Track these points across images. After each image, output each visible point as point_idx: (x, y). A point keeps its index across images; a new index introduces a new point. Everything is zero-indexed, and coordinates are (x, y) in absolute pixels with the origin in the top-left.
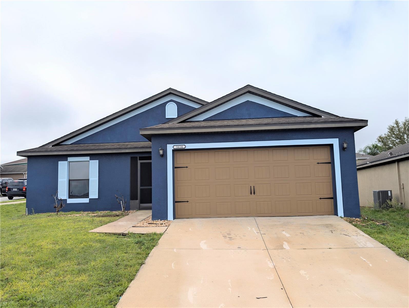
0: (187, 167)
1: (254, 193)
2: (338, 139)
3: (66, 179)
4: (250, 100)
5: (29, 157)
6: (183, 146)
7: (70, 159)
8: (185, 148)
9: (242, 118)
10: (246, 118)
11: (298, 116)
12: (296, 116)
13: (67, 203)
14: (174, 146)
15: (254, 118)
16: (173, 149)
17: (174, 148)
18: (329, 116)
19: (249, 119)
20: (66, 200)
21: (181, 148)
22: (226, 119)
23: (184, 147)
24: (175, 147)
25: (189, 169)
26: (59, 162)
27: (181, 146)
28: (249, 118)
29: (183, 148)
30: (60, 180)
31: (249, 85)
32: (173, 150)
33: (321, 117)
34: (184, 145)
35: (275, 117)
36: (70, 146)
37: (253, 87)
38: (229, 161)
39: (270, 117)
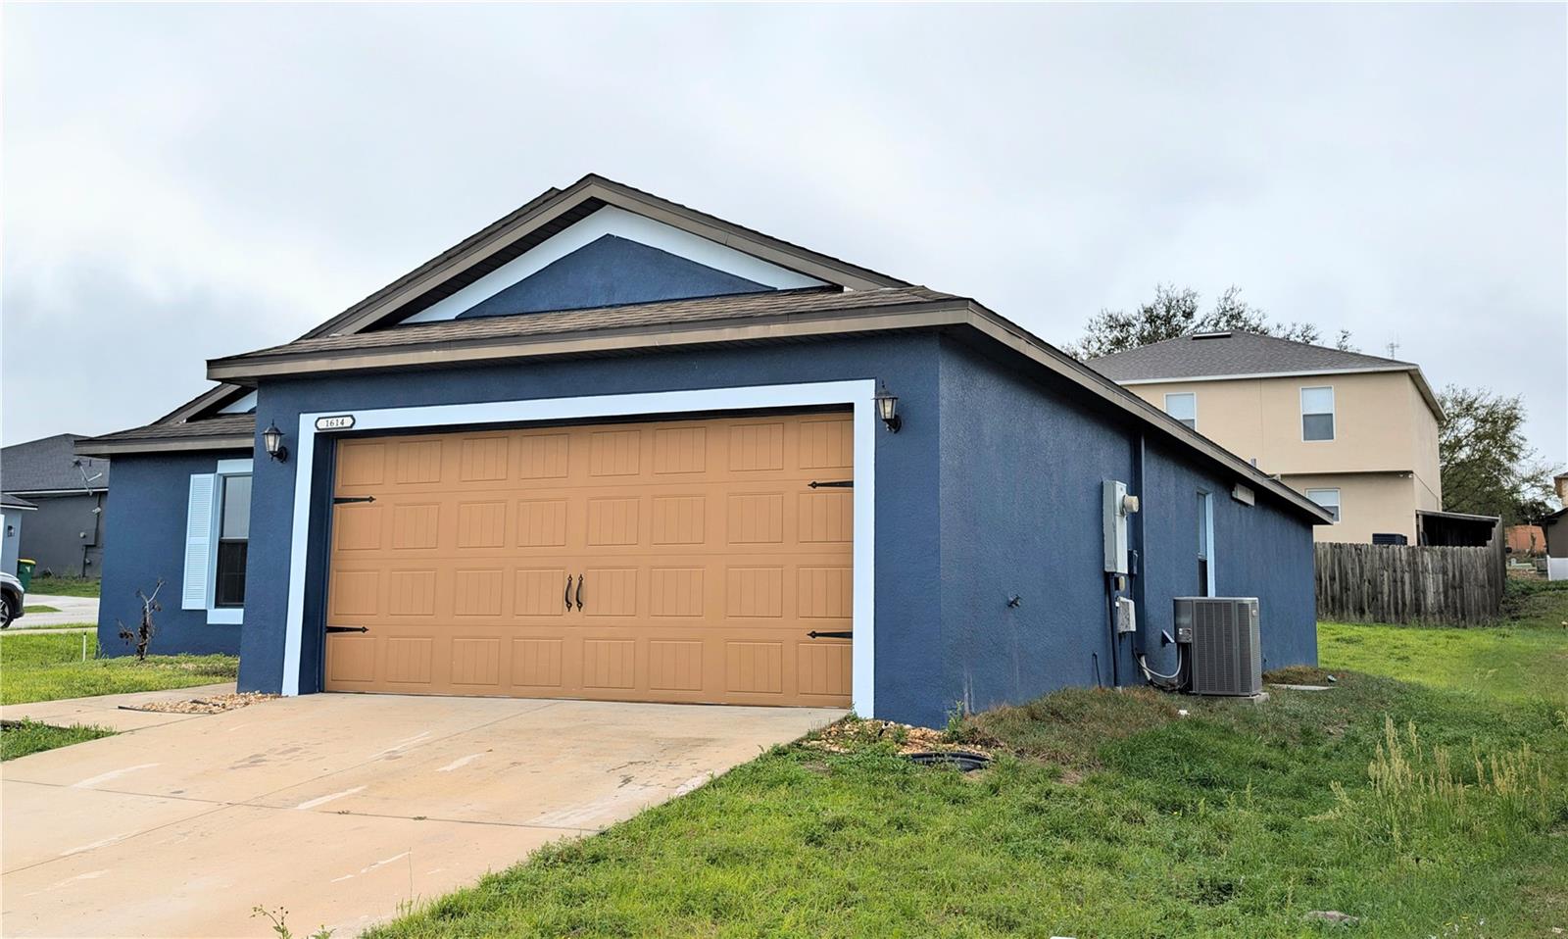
0: (371, 499)
1: (580, 605)
2: (873, 381)
3: (208, 538)
4: (615, 235)
5: (115, 458)
6: (345, 419)
7: (225, 466)
8: (353, 429)
9: (583, 305)
10: (599, 305)
11: (779, 289)
12: (772, 291)
13: (208, 623)
14: (319, 419)
15: (625, 303)
16: (317, 431)
17: (318, 429)
18: (872, 286)
19: (607, 307)
20: (206, 611)
21: (340, 425)
22: (530, 311)
23: (349, 425)
24: (322, 424)
25: (379, 506)
26: (192, 476)
27: (340, 419)
28: (608, 304)
29: (345, 425)
30: (191, 540)
31: (592, 175)
32: (316, 434)
33: (839, 289)
34: (351, 416)
35: (695, 295)
36: (245, 418)
37: (607, 180)
38: (504, 477)
39: (677, 297)
